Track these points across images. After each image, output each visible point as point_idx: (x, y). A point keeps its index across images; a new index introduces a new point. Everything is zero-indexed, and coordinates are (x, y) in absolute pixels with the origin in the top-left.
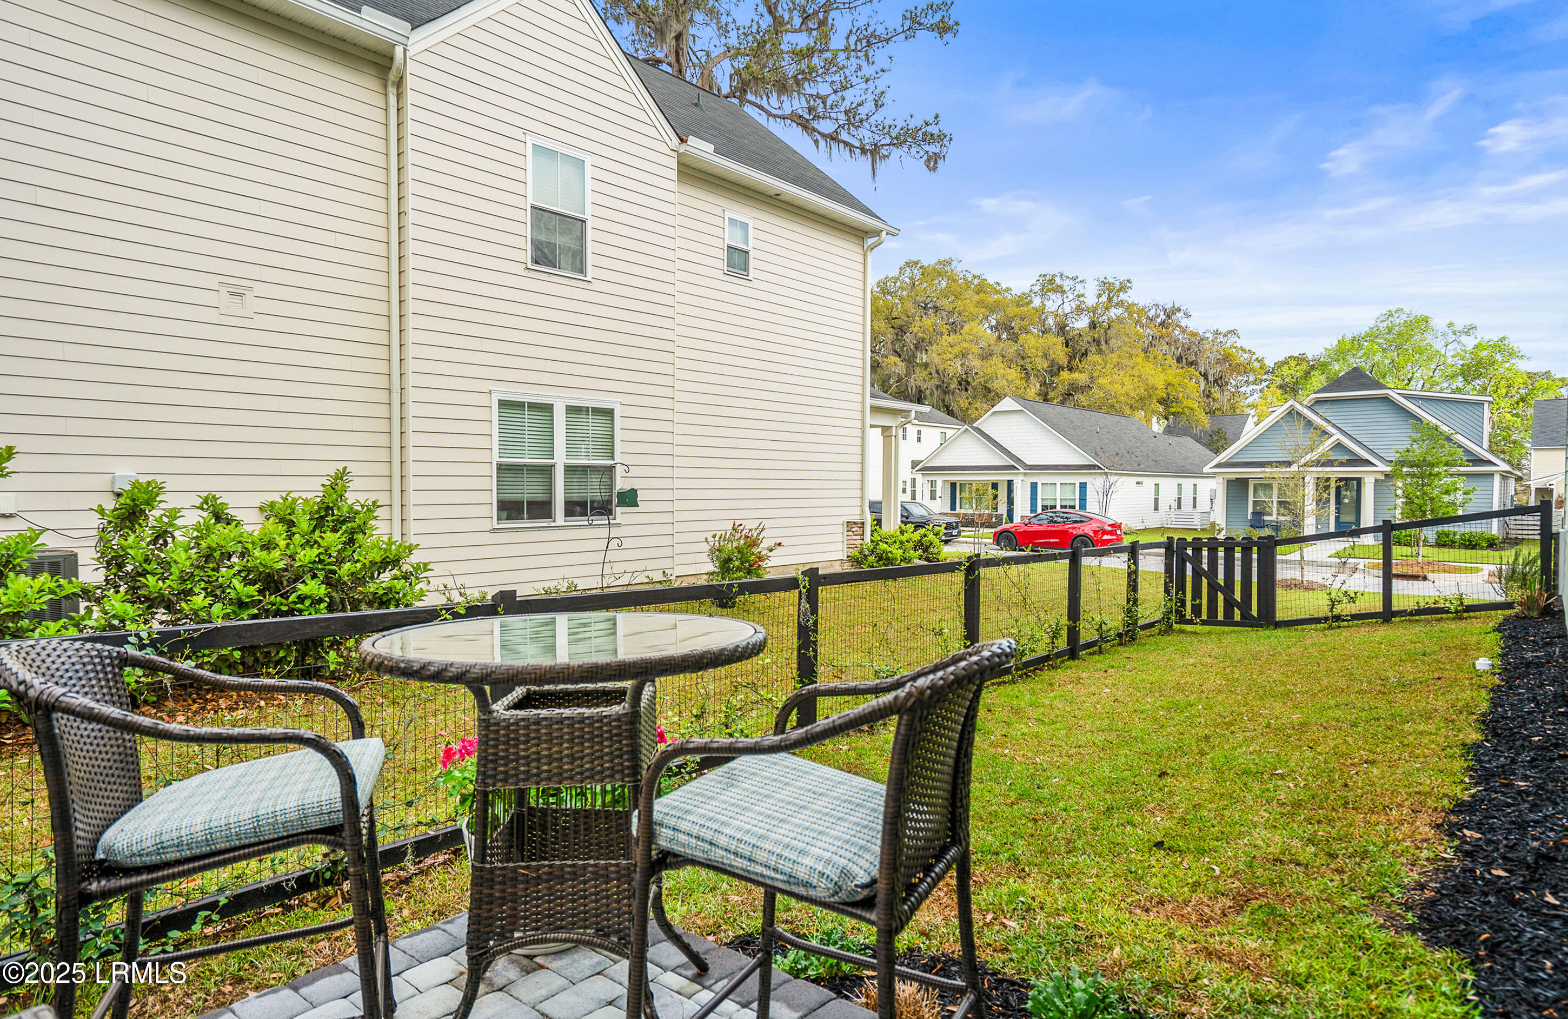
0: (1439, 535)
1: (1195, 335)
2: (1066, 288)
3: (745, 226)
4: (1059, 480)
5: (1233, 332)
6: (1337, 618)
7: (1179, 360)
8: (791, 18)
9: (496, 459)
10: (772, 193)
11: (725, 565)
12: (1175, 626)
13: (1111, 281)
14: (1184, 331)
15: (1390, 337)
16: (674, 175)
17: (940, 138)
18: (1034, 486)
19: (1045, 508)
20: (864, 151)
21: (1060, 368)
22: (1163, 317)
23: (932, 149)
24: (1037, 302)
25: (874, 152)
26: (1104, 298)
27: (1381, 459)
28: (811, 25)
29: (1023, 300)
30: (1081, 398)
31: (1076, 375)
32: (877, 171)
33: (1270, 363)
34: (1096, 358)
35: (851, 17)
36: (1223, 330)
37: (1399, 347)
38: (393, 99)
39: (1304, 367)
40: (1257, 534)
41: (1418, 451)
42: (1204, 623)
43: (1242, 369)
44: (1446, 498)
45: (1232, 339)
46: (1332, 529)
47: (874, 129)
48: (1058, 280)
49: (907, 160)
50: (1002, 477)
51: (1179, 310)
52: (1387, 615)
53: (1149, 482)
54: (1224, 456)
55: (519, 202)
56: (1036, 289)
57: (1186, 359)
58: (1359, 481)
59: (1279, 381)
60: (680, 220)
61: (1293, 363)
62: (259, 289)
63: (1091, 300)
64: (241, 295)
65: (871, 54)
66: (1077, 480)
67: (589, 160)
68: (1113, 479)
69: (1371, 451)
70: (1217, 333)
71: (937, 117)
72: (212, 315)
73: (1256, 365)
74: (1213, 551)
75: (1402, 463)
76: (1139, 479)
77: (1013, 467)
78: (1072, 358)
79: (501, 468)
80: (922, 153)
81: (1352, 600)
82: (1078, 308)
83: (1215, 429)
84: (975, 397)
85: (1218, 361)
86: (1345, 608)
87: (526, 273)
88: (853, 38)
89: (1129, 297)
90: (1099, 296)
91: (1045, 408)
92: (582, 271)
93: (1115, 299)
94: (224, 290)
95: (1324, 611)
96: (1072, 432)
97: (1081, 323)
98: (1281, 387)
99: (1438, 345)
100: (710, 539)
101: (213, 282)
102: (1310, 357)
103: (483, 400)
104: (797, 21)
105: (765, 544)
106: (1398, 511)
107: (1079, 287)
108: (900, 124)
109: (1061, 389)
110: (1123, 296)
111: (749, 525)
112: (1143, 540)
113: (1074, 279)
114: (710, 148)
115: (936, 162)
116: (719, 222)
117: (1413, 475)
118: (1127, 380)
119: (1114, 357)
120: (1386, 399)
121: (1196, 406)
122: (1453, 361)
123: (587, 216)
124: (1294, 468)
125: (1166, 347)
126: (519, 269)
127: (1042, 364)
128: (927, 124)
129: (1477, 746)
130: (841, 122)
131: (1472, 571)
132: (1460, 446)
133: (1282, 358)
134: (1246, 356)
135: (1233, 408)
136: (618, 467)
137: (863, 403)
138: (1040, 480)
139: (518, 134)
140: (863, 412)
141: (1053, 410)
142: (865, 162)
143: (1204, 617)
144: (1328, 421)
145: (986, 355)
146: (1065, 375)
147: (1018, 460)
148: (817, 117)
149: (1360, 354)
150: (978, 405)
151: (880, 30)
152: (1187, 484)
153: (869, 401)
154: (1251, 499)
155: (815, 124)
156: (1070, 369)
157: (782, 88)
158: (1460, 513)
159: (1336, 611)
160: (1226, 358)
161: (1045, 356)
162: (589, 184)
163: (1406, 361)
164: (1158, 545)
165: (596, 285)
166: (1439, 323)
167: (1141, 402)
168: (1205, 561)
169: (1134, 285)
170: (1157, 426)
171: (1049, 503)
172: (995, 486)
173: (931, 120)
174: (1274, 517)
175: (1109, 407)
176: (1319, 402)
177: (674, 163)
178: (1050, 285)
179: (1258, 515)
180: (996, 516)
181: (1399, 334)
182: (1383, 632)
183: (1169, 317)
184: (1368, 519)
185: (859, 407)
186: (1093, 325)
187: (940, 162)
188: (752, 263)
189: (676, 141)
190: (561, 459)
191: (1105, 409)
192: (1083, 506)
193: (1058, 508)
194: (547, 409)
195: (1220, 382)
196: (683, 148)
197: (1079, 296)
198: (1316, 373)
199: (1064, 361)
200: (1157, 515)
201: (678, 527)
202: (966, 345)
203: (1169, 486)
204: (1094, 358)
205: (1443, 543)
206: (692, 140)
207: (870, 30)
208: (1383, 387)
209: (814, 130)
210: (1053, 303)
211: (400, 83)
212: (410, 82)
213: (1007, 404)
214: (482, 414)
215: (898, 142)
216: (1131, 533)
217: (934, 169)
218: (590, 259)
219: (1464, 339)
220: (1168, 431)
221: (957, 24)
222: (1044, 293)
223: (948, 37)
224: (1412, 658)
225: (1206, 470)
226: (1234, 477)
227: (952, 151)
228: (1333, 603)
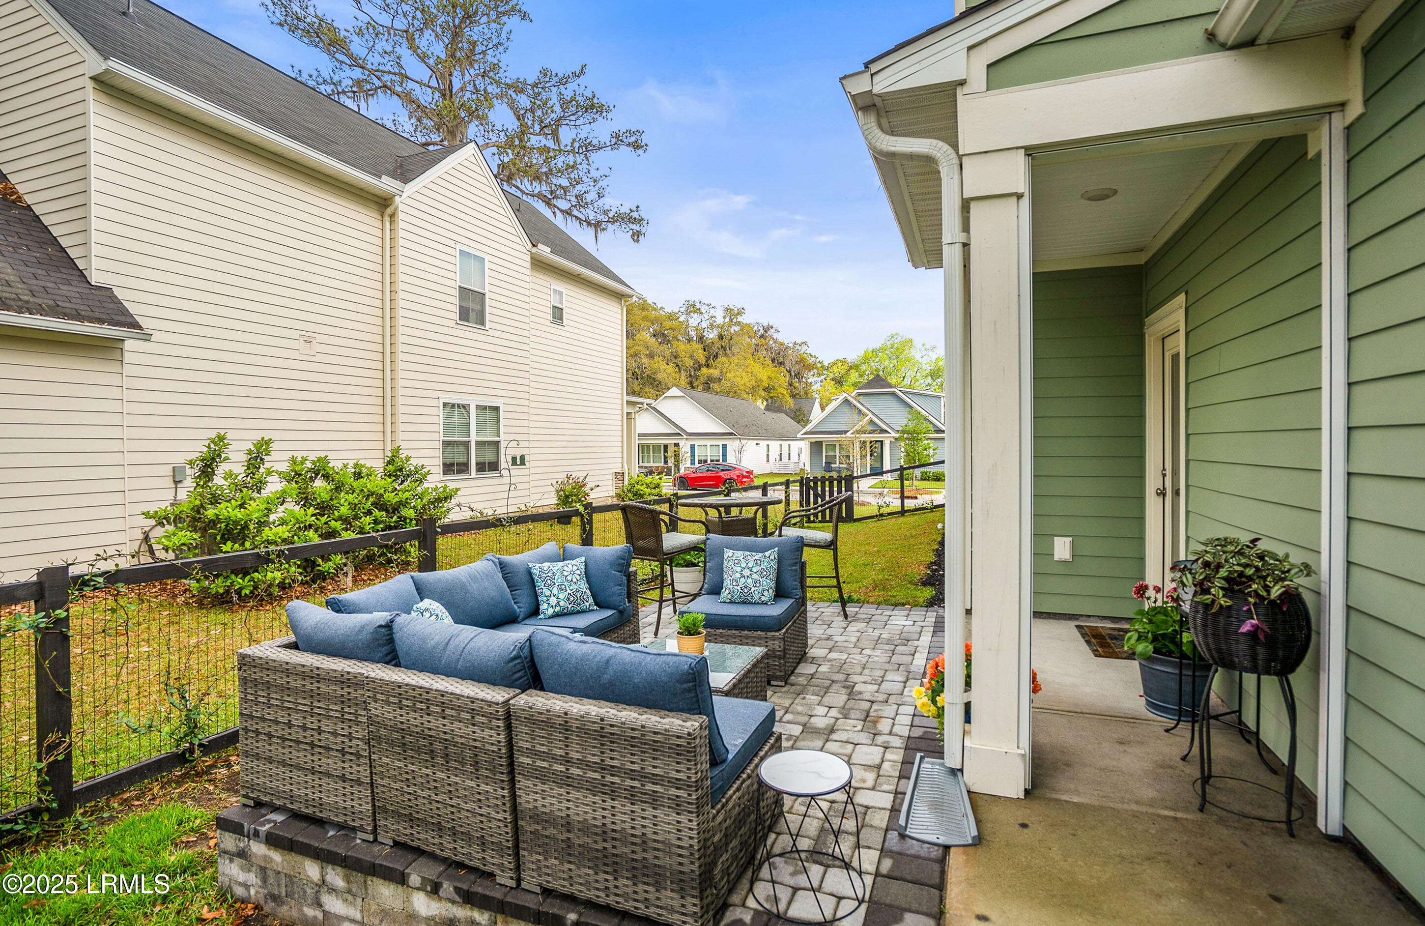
0: (922, 473)
1: (782, 344)
2: (703, 311)
3: (561, 293)
4: (709, 443)
5: (805, 343)
6: (881, 515)
7: (773, 360)
8: (533, 125)
9: (442, 438)
10: (576, 274)
11: (565, 499)
12: (806, 525)
13: (732, 307)
14: (775, 342)
15: (893, 350)
16: (528, 265)
17: (639, 221)
18: (693, 447)
19: (700, 462)
20: (589, 224)
21: (700, 367)
22: (762, 331)
23: (636, 227)
24: (682, 319)
25: (597, 226)
26: (727, 320)
27: (893, 429)
28: (546, 131)
29: (671, 317)
30: (715, 386)
31: (712, 371)
32: (599, 238)
33: (826, 364)
34: (724, 359)
35: (576, 131)
36: (799, 342)
37: (897, 357)
38: (387, 224)
39: (846, 367)
40: (827, 475)
41: (911, 426)
42: (820, 522)
43: (810, 367)
44: (925, 453)
45: (804, 348)
46: (869, 472)
47: (596, 210)
48: (698, 306)
49: (619, 233)
50: (670, 441)
51: (772, 327)
52: (903, 512)
53: (763, 444)
54: (809, 428)
55: (452, 283)
56: (683, 310)
57: (778, 361)
58: (882, 442)
59: (831, 375)
60: (532, 292)
61: (840, 364)
62: (320, 338)
63: (719, 320)
64: (310, 342)
65: (588, 155)
66: (721, 443)
67: (487, 258)
68: (744, 442)
69: (887, 424)
70: (795, 343)
71: (638, 207)
72: (295, 354)
73: (819, 365)
74: (823, 484)
75: (903, 432)
76: (758, 442)
77: (679, 434)
78: (708, 359)
79: (446, 444)
80: (628, 229)
81: (888, 506)
82: (712, 325)
83: (797, 407)
84: (644, 384)
85: (797, 363)
86: (885, 510)
87: (456, 326)
88: (577, 145)
89: (744, 319)
90: (724, 317)
91: (693, 392)
92: (482, 323)
93: (735, 320)
94: (302, 339)
95: (875, 512)
96: (715, 411)
97: (711, 335)
98: (833, 379)
99: (918, 357)
100: (554, 483)
101: (296, 334)
102: (849, 361)
103: (435, 402)
104: (537, 128)
105: (589, 486)
106: (902, 461)
107: (712, 311)
108: (614, 210)
109: (702, 379)
110: (740, 319)
111: (579, 474)
112: (770, 481)
113: (709, 305)
114: (549, 250)
115: (638, 237)
116: (548, 291)
117: (909, 439)
118: (744, 374)
119: (735, 359)
120: (894, 394)
121: (785, 392)
122: (927, 368)
123: (486, 291)
124: (848, 434)
125: (765, 352)
126: (453, 324)
127: (689, 363)
128: (632, 211)
129: (937, 549)
130: (574, 204)
131: (937, 493)
132: (931, 423)
133: (832, 361)
134: (813, 359)
135: (806, 393)
136: (502, 442)
137: (622, 400)
138: (696, 443)
139: (452, 243)
140: (622, 405)
141: (699, 393)
142: (591, 231)
143: (820, 519)
144: (862, 405)
145: (651, 356)
146: (704, 370)
147: (682, 430)
148: (556, 197)
149: (877, 360)
150: (647, 390)
151: (595, 142)
152: (785, 444)
153: (626, 398)
154: (824, 454)
155: (554, 202)
156: (708, 366)
157: (537, 178)
158: (932, 461)
159: (881, 512)
160: (802, 360)
161: (691, 357)
162: (487, 272)
163: (902, 366)
164: (781, 484)
165: (491, 332)
166: (917, 343)
167: (753, 391)
168: (819, 489)
169: (746, 311)
170: (761, 404)
171: (703, 458)
172: (666, 447)
173: (635, 209)
174: (837, 465)
175: (734, 393)
176: (860, 394)
177: (528, 258)
178: (692, 308)
179: (828, 463)
180: (667, 468)
181: (897, 349)
182: (901, 520)
183: (766, 331)
184: (887, 466)
185: (620, 402)
186: (721, 337)
187: (641, 237)
188: (565, 316)
189: (530, 245)
190: (474, 438)
191: (731, 394)
192: (725, 460)
193: (709, 462)
194: (465, 407)
195: (798, 375)
196: (534, 250)
197: (712, 317)
198: (853, 371)
199: (703, 361)
200: (768, 465)
201: (533, 477)
202: (637, 348)
203: (775, 445)
204: (722, 359)
205: (925, 478)
206: (540, 246)
207: (588, 141)
208: (890, 386)
209: (555, 206)
210: (694, 320)
211: (392, 216)
212: (401, 215)
213: (674, 391)
214: (434, 411)
215: (613, 220)
216: (758, 476)
217: (638, 241)
218: (488, 317)
219: (931, 353)
220: (768, 408)
221: (646, 145)
222: (688, 313)
223: (640, 151)
224: (914, 527)
225: (799, 436)
226: (814, 440)
227: (649, 230)
228: (880, 507)
